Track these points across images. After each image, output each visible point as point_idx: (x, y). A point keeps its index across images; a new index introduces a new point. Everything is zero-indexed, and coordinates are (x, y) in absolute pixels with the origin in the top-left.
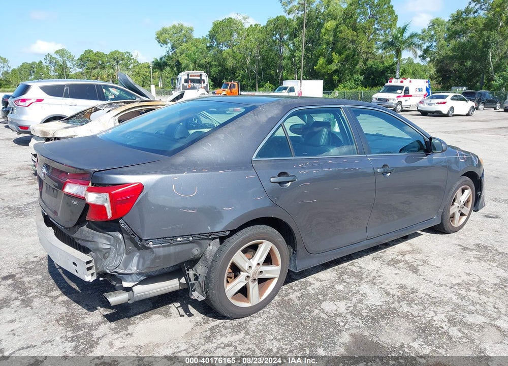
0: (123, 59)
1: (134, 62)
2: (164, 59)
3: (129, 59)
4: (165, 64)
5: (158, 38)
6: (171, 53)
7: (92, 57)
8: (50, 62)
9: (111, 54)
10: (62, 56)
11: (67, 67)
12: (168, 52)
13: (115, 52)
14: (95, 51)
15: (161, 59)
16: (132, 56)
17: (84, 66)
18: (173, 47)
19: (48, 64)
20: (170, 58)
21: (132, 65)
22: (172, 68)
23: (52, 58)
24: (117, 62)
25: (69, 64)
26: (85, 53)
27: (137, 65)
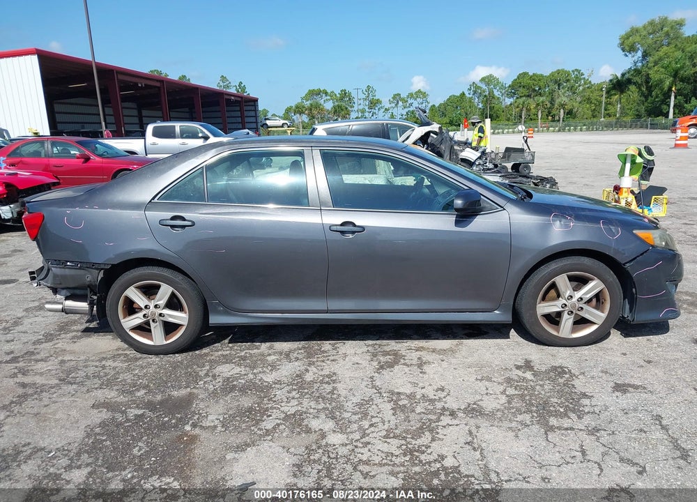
0: (568, 81)
1: (585, 83)
2: (627, 76)
3: (577, 79)
4: (629, 81)
5: (622, 44)
6: (640, 64)
7: (526, 81)
8: (475, 92)
9: (552, 74)
10: (488, 84)
11: (493, 98)
12: (635, 63)
13: (558, 72)
14: (531, 74)
15: (623, 75)
16: (582, 74)
17: (514, 93)
18: (645, 55)
19: (471, 96)
20: (638, 72)
21: (581, 88)
22: (639, 86)
23: (477, 87)
24: (559, 85)
25: (496, 93)
26: (518, 77)
27: (590, 86)
